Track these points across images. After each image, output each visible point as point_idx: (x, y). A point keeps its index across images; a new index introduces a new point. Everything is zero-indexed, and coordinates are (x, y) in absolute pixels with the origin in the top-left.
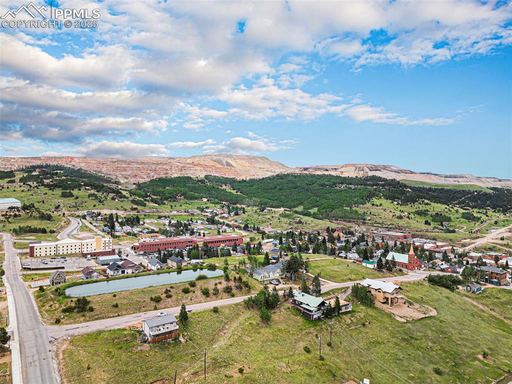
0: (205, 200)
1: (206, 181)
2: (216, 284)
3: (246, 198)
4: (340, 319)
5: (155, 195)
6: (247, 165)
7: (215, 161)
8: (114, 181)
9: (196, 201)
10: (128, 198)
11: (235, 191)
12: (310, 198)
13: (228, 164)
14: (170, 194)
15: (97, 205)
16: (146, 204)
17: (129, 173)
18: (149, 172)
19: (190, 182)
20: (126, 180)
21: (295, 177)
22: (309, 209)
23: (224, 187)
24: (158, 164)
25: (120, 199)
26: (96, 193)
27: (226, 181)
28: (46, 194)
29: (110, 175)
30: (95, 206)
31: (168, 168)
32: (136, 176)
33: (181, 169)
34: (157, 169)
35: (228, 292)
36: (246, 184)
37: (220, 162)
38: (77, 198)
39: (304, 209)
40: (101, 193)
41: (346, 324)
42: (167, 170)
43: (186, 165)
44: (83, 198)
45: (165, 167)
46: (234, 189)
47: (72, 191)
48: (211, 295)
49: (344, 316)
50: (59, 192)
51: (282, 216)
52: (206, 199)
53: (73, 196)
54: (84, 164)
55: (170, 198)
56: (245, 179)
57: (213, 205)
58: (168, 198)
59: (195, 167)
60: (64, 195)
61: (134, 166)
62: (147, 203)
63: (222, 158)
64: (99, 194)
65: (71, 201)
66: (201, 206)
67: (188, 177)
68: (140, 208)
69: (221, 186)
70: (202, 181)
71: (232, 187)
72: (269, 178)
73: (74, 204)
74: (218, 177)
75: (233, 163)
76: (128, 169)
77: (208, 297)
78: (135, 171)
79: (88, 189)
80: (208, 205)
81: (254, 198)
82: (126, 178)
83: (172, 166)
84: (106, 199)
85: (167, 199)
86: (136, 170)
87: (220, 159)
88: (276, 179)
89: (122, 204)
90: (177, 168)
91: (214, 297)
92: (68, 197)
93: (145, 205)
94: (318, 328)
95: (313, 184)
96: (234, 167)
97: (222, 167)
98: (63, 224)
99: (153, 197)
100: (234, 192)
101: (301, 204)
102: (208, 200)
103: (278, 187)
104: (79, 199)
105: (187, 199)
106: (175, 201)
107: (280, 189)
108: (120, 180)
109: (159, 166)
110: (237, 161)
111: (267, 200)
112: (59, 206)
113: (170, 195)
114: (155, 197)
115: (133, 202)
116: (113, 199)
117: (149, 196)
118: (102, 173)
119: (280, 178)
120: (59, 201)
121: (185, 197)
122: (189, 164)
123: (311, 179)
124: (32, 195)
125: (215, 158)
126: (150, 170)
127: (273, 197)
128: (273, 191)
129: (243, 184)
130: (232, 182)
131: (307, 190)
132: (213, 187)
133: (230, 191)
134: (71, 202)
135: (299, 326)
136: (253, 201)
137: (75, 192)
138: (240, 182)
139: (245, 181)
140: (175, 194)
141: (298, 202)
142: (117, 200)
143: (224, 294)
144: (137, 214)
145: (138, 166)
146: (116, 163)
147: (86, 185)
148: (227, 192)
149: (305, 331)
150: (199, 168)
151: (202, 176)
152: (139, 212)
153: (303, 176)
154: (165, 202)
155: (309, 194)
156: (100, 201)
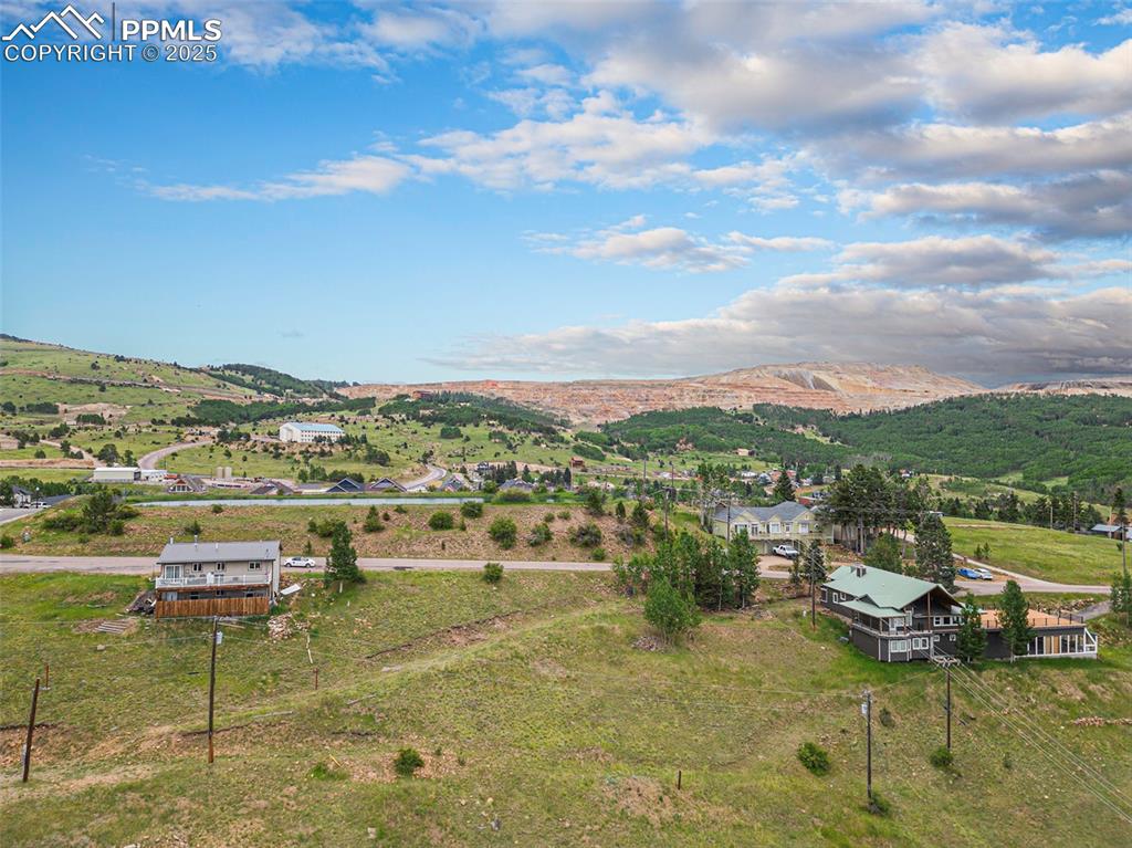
0: (744, 452)
1: (755, 416)
2: (550, 519)
3: (856, 453)
4: (1026, 678)
5: (629, 442)
6: (870, 384)
7: (786, 378)
8: (559, 419)
9: (722, 454)
10: (568, 443)
11: (828, 439)
12: (1044, 452)
13: (819, 384)
14: (662, 438)
15: (502, 453)
16: (604, 456)
17: (592, 407)
18: (634, 403)
19: (718, 419)
20: (584, 419)
21: (1002, 403)
22: (1041, 480)
23: (800, 429)
24: (653, 387)
25: (551, 445)
26: (506, 431)
27: (805, 417)
28: (416, 433)
29: (553, 408)
30: (497, 454)
31: (674, 394)
32: (607, 411)
33: (703, 396)
34: (651, 397)
35: (586, 545)
36: (859, 422)
37: (798, 380)
38: (468, 439)
39: (1025, 478)
40: (515, 431)
41: (1056, 701)
42: (672, 398)
43: (715, 387)
44: (479, 439)
45: (667, 392)
46: (824, 435)
47: (461, 428)
48: (520, 546)
49: (1053, 673)
50: (437, 428)
51: (949, 489)
52: (747, 451)
53: (462, 436)
54: (510, 391)
55: (664, 446)
56: (856, 412)
57: (763, 464)
58: (656, 447)
59: (736, 391)
60: (445, 435)
61: (605, 391)
62: (609, 456)
63: (803, 370)
64: (510, 434)
65: (455, 445)
66: (731, 465)
67: (714, 408)
68: (588, 463)
69: (793, 428)
70: (747, 417)
71: (821, 429)
72: (925, 408)
73: (460, 452)
74: (786, 407)
75: (833, 383)
76: (592, 399)
77: (507, 547)
78: (607, 404)
79: (493, 425)
80: (748, 464)
81: (875, 454)
82: (585, 415)
83: (682, 391)
84: (523, 442)
85: (653, 449)
86: (608, 400)
87: (799, 374)
88: (943, 410)
89: (553, 454)
90: (693, 395)
91: (530, 551)
92: (453, 438)
93: (602, 458)
94: (904, 691)
95: (1057, 418)
96: (833, 390)
97: (802, 390)
98: (407, 472)
99: (625, 444)
100: (825, 441)
101: (1016, 468)
102: (751, 454)
103: (949, 428)
104: (472, 442)
105: (701, 449)
106: (671, 453)
107: (956, 433)
108: (571, 419)
109: (655, 392)
110: (845, 376)
111: (913, 456)
112: (432, 453)
113: (661, 441)
114: (629, 445)
115: (578, 450)
116: (537, 442)
117: (618, 443)
118: (540, 406)
119: (957, 408)
120: (435, 445)
121: (695, 446)
122: (722, 384)
123: (1052, 405)
124: (391, 435)
125: (785, 371)
126: (637, 400)
127: (933, 450)
128: (934, 437)
129: (851, 422)
130: (823, 419)
131: (1037, 433)
132: (772, 430)
133: (814, 437)
134: (454, 447)
135: (813, 672)
136: (871, 459)
137: (467, 430)
138: (843, 418)
139: (858, 416)
140: (673, 437)
141: (1006, 463)
142: (544, 446)
143: (570, 549)
144: (580, 473)
145: (613, 392)
146: (570, 387)
147: (491, 417)
148: (805, 440)
149: (834, 693)
150: (745, 393)
151: (747, 406)
152: (586, 471)
153: (1027, 399)
154: (649, 454)
155: (1046, 441)
156: (510, 447)
